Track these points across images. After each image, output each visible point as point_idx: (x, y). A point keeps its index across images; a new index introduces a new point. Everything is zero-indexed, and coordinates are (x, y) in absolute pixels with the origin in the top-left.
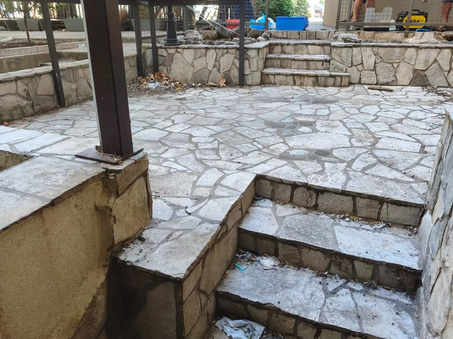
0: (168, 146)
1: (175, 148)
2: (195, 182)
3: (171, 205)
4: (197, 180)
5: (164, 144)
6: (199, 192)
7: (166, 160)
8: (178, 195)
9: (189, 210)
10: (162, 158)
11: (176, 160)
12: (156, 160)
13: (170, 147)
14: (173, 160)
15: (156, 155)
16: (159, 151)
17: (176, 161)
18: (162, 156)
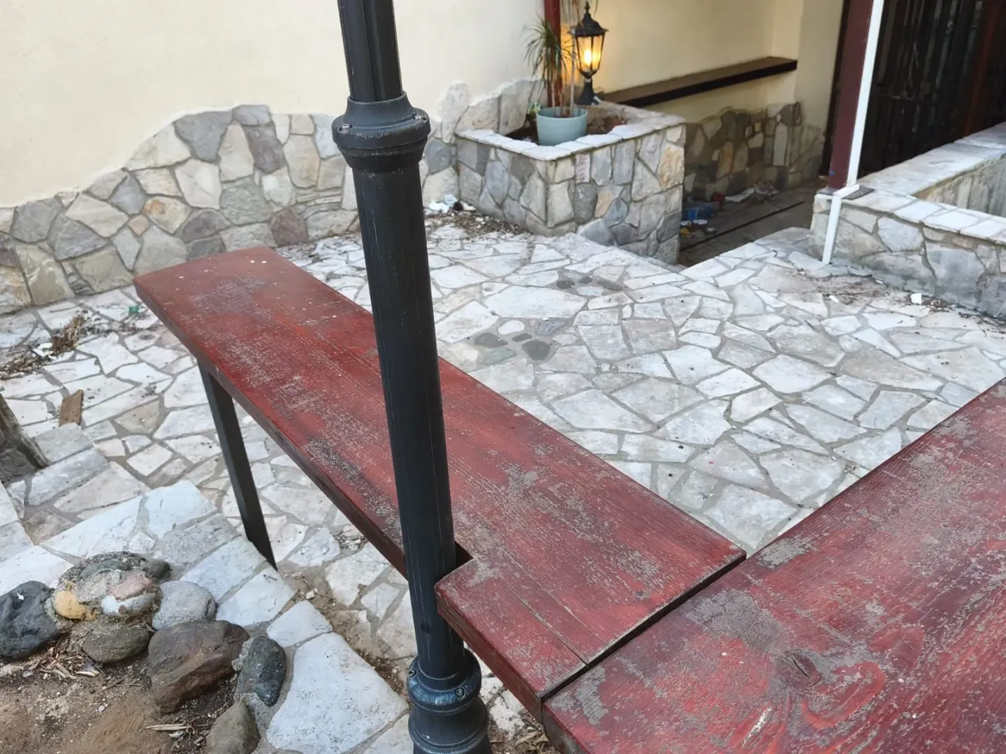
0: (767, 339)
1: (755, 331)
2: (755, 275)
3: (789, 262)
4: (751, 277)
5: (772, 342)
6: (757, 265)
7: (778, 311)
8: (778, 268)
9: (774, 254)
10: (782, 316)
11: (764, 308)
12: (793, 313)
13: (762, 333)
14: (768, 308)
15: (791, 322)
16: (783, 329)
17: (765, 305)
18: (782, 320)
